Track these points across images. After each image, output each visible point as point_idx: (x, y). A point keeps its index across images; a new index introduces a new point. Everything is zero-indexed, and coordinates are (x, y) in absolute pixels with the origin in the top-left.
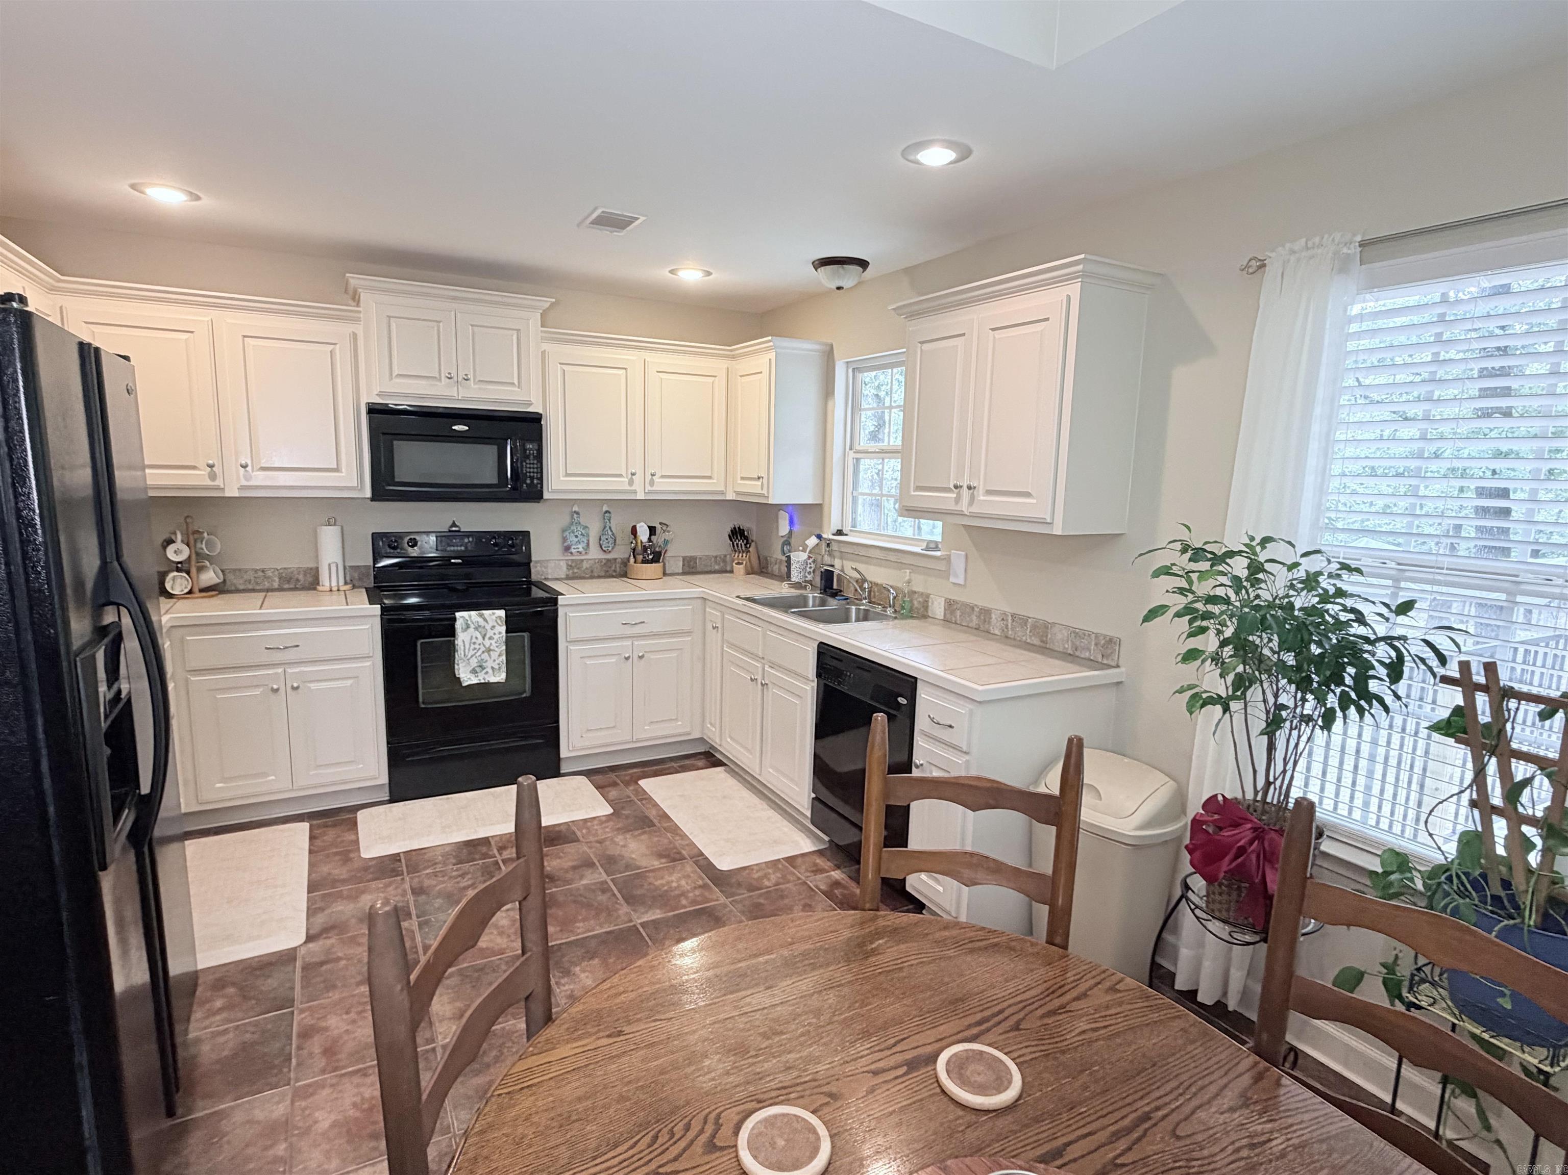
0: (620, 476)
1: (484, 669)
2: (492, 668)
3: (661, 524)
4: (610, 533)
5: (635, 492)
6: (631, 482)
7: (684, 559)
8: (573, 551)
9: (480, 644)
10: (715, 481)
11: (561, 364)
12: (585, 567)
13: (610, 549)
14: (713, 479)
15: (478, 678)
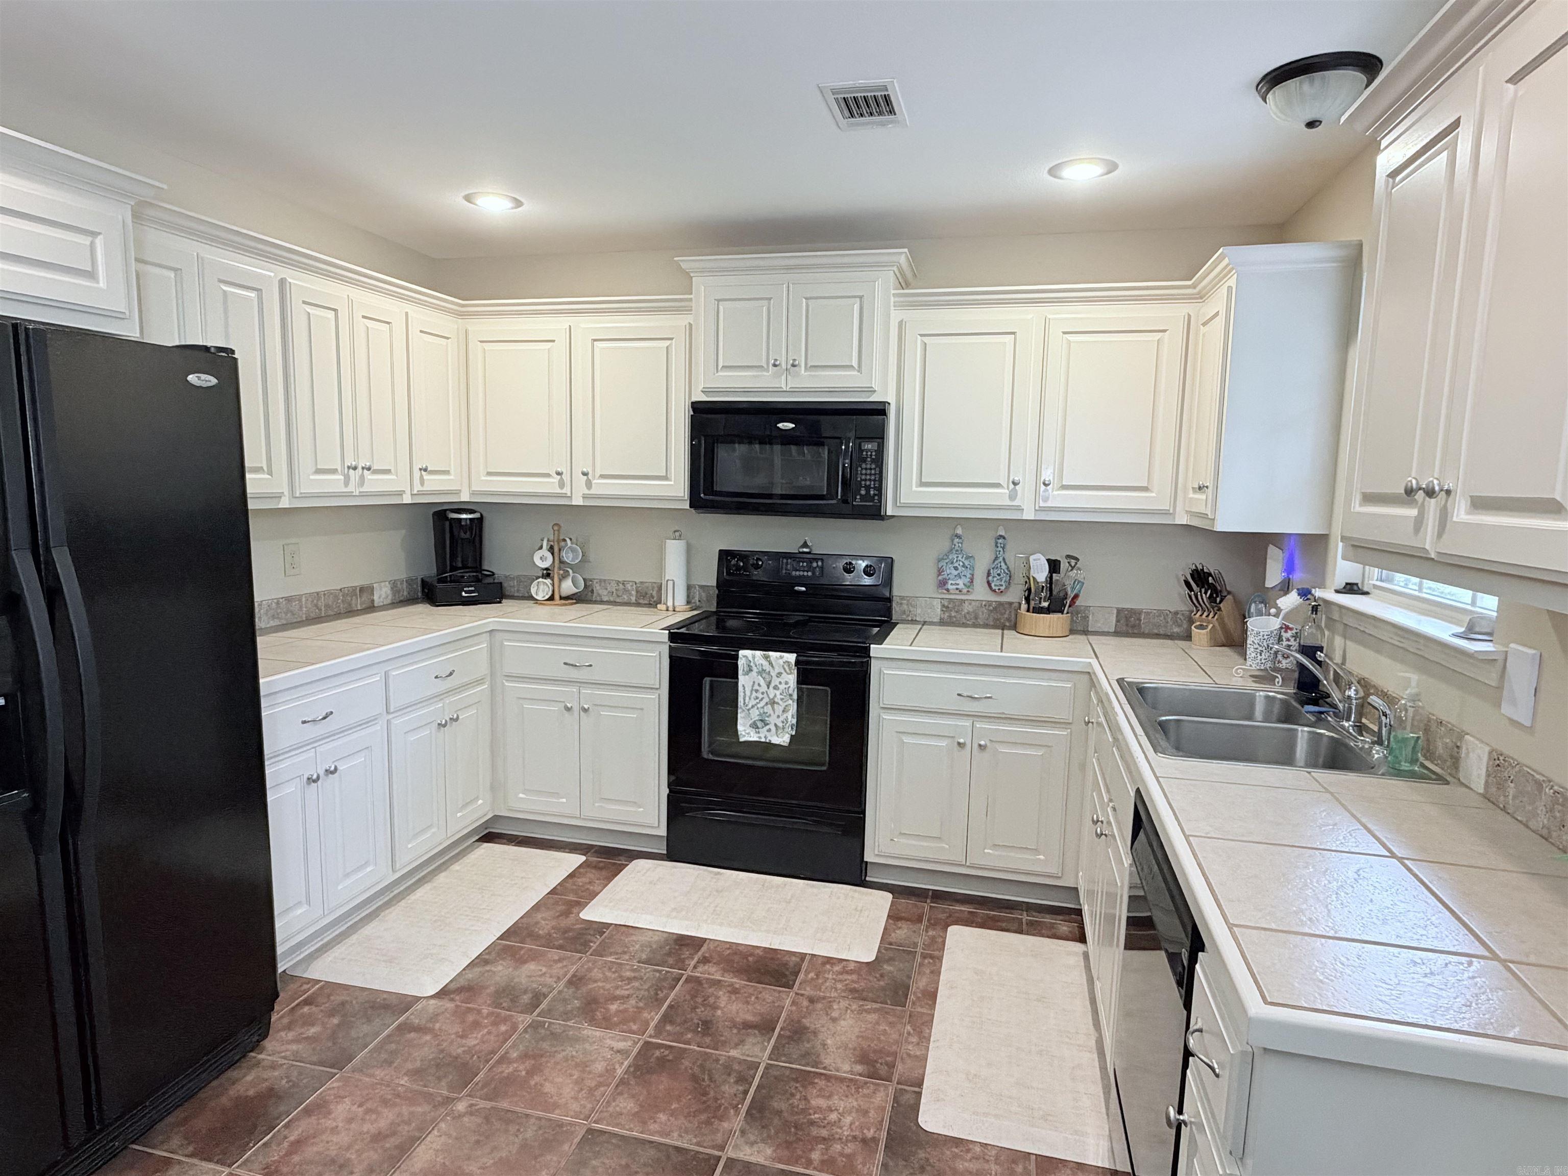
0: (997, 485)
1: (766, 724)
2: (776, 725)
3: (1068, 557)
4: (1004, 567)
5: (1019, 509)
6: (1013, 496)
7: (1119, 611)
8: (950, 587)
9: (763, 693)
10: (1154, 495)
11: (921, 335)
12: (966, 611)
13: (1003, 588)
14: (1152, 492)
15: (758, 735)
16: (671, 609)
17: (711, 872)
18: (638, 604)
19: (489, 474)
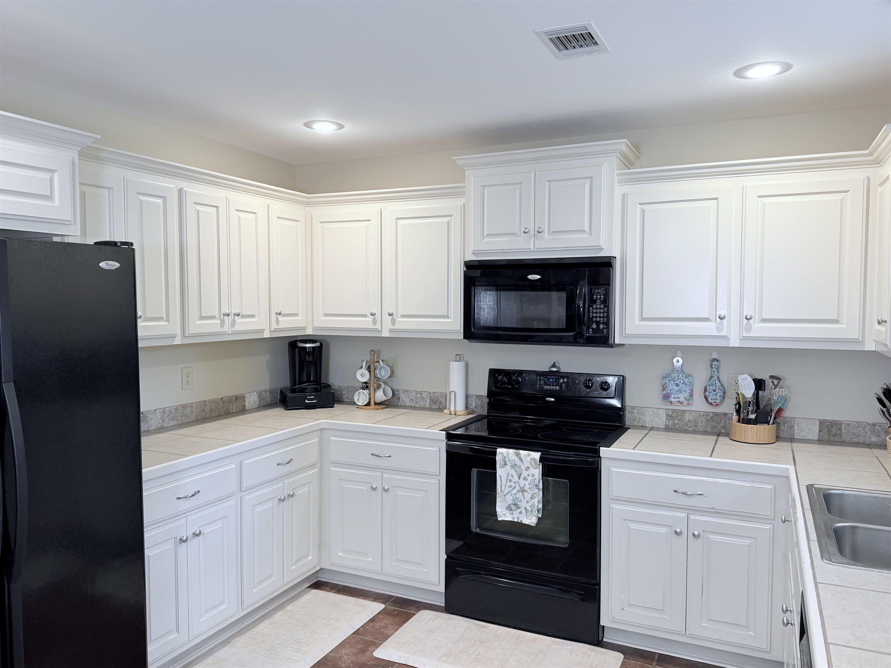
0: (707, 320)
1: (518, 508)
2: (525, 508)
3: (772, 377)
4: (718, 384)
5: (727, 338)
6: (721, 328)
7: (822, 423)
8: (672, 399)
9: (515, 483)
10: (844, 326)
11: (640, 204)
12: (687, 419)
13: (718, 401)
14: (843, 324)
15: (512, 516)
16: (453, 413)
17: (478, 625)
18: (431, 409)
19: (326, 315)
